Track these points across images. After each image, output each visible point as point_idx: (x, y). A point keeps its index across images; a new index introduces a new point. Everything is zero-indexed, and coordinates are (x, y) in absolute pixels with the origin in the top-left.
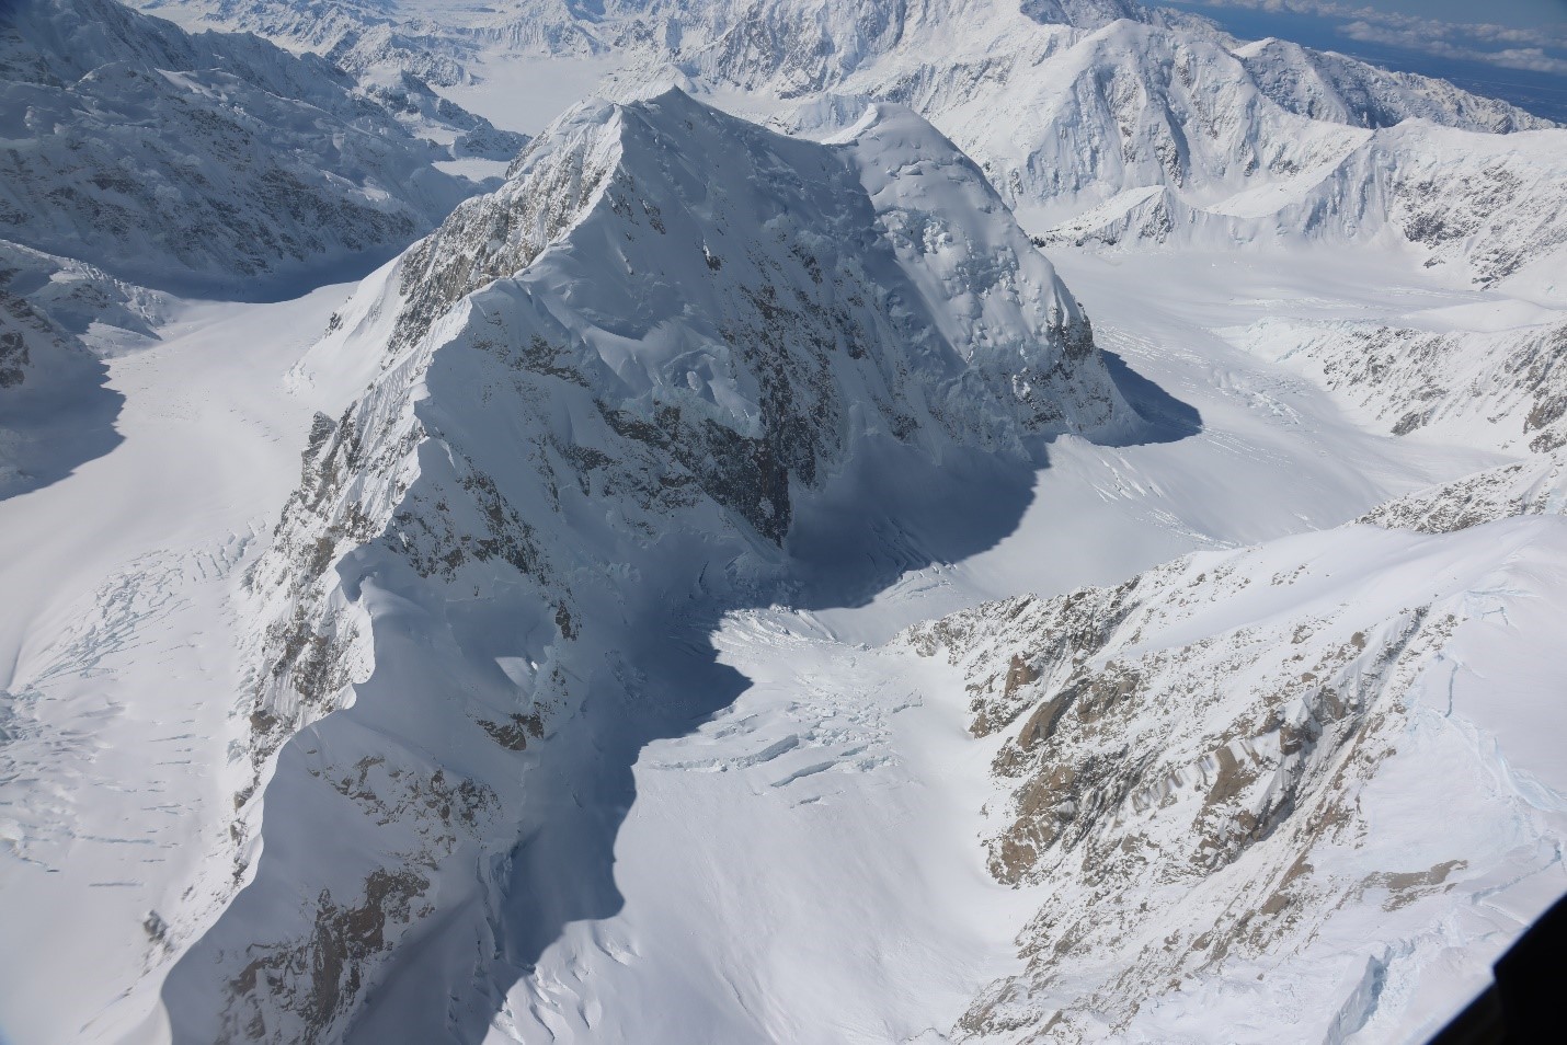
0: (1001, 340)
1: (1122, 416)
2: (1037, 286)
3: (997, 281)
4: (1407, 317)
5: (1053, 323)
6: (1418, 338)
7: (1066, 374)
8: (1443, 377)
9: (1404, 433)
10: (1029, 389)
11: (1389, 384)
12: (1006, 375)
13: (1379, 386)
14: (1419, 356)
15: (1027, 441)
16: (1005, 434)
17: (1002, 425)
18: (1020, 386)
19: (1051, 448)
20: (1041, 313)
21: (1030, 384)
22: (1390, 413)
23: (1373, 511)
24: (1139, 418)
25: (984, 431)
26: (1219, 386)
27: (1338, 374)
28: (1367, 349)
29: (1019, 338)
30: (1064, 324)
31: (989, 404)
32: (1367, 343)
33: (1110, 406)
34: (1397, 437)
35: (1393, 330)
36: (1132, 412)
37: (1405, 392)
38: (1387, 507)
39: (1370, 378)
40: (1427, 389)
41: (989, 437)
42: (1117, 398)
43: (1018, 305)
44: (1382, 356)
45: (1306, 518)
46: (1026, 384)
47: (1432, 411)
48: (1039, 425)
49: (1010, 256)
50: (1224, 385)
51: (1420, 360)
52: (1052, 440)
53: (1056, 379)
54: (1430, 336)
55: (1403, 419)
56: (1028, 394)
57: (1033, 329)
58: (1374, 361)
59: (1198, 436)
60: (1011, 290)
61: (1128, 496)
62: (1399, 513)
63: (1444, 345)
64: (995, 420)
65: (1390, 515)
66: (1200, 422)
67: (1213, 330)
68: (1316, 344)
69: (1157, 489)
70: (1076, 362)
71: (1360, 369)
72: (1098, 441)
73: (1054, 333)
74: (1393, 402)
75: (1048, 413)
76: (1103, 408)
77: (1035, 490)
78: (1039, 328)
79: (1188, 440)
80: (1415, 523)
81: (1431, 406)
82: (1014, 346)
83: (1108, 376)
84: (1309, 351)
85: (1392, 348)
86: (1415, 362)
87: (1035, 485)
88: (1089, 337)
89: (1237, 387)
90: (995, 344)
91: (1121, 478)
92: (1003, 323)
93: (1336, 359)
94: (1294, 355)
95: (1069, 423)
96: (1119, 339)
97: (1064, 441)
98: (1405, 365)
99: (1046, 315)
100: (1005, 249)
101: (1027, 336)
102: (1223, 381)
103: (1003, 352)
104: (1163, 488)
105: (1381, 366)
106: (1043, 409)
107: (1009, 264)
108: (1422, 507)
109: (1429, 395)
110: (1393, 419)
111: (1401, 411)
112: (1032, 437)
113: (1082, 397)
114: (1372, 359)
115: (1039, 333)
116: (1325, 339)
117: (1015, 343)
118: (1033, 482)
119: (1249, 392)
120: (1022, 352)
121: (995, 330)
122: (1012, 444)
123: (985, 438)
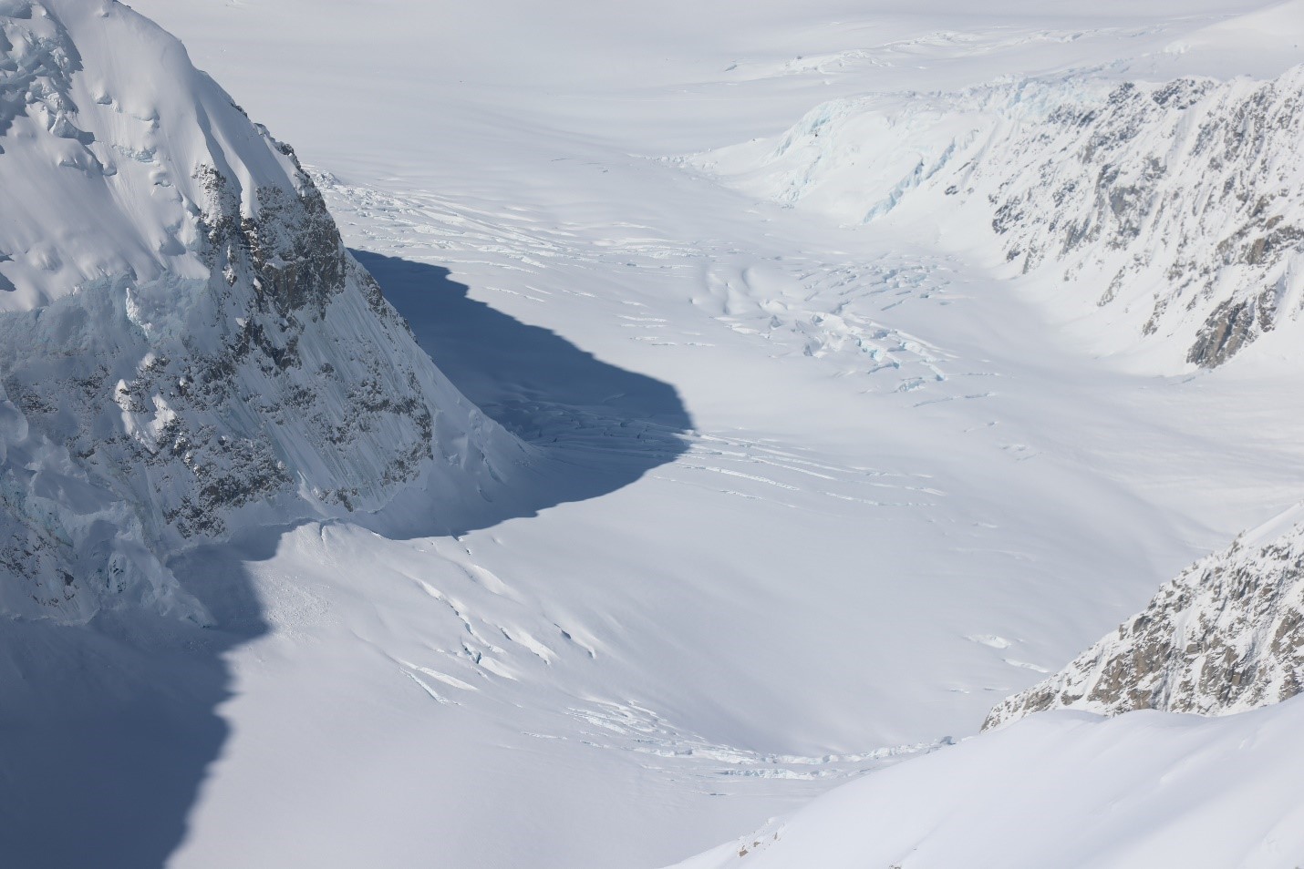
0: (59, 285)
1: (463, 443)
2: (145, 112)
3: (20, 109)
4: (1179, 46)
5: (213, 212)
6: (1209, 102)
7: (276, 354)
8: (1292, 194)
9: (1220, 360)
10: (171, 415)
11: (1160, 233)
12: (92, 386)
13: (1136, 245)
14: (1222, 148)
15: (191, 569)
16: (115, 558)
17: (102, 535)
18: (144, 410)
19: (265, 574)
20: (172, 191)
21: (169, 399)
22: (1177, 307)
23: (1161, 599)
24: (514, 440)
25: (46, 563)
26: (726, 311)
27: (1030, 230)
28: (1090, 150)
29: (116, 271)
30: (245, 211)
31: (50, 481)
32: (1088, 132)
33: (425, 420)
34: (1206, 370)
35: (1146, 88)
36: (490, 425)
37: (1203, 251)
38: (1194, 580)
39: (1111, 226)
40: (1256, 234)
41: (69, 579)
42: (439, 391)
43: (97, 174)
44: (1129, 162)
45: (1000, 643)
46: (159, 402)
47: (1279, 288)
48: (223, 512)
49: (44, 33)
50: (737, 306)
51: (1228, 156)
52: (265, 549)
53: (251, 371)
54: (1243, 89)
55: (1210, 323)
56: (172, 430)
57: (155, 241)
58: (1111, 179)
59: (682, 460)
60: (68, 133)
61: (504, 671)
62: (1225, 592)
63: (1277, 107)
64: (77, 523)
65: (1203, 602)
66: (684, 421)
67: (695, 160)
68: (960, 158)
69: (584, 636)
70: (301, 315)
71: (1080, 208)
72: (400, 530)
73: (219, 239)
74: (1178, 282)
75: (243, 477)
76: (405, 432)
77: (227, 710)
78: (171, 233)
79: (655, 478)
80: (1272, 611)
81: (1273, 276)
82: (105, 296)
83: (404, 337)
84: (948, 176)
85: (1153, 137)
86: (1215, 165)
87: (226, 696)
88: (329, 235)
89: (774, 307)
90: (43, 299)
91: (479, 622)
92: (58, 232)
93: (1017, 189)
94: (911, 198)
95: (307, 492)
96: (440, 224)
97: (300, 545)
98: (1191, 178)
99: (185, 192)
100: (26, 14)
101: (141, 264)
102: (734, 294)
103: (73, 318)
104: (601, 629)
105: (1133, 190)
106: (225, 466)
107: (48, 55)
108: (1281, 565)
109: (1266, 245)
110: (1186, 326)
111: (1201, 302)
112: (206, 552)
113: (334, 409)
114: (1107, 176)
115: (175, 248)
116: (981, 139)
117: (107, 286)
118: (220, 685)
119: (805, 315)
120: (132, 311)
121: (36, 258)
122: (143, 586)
123: (54, 585)
